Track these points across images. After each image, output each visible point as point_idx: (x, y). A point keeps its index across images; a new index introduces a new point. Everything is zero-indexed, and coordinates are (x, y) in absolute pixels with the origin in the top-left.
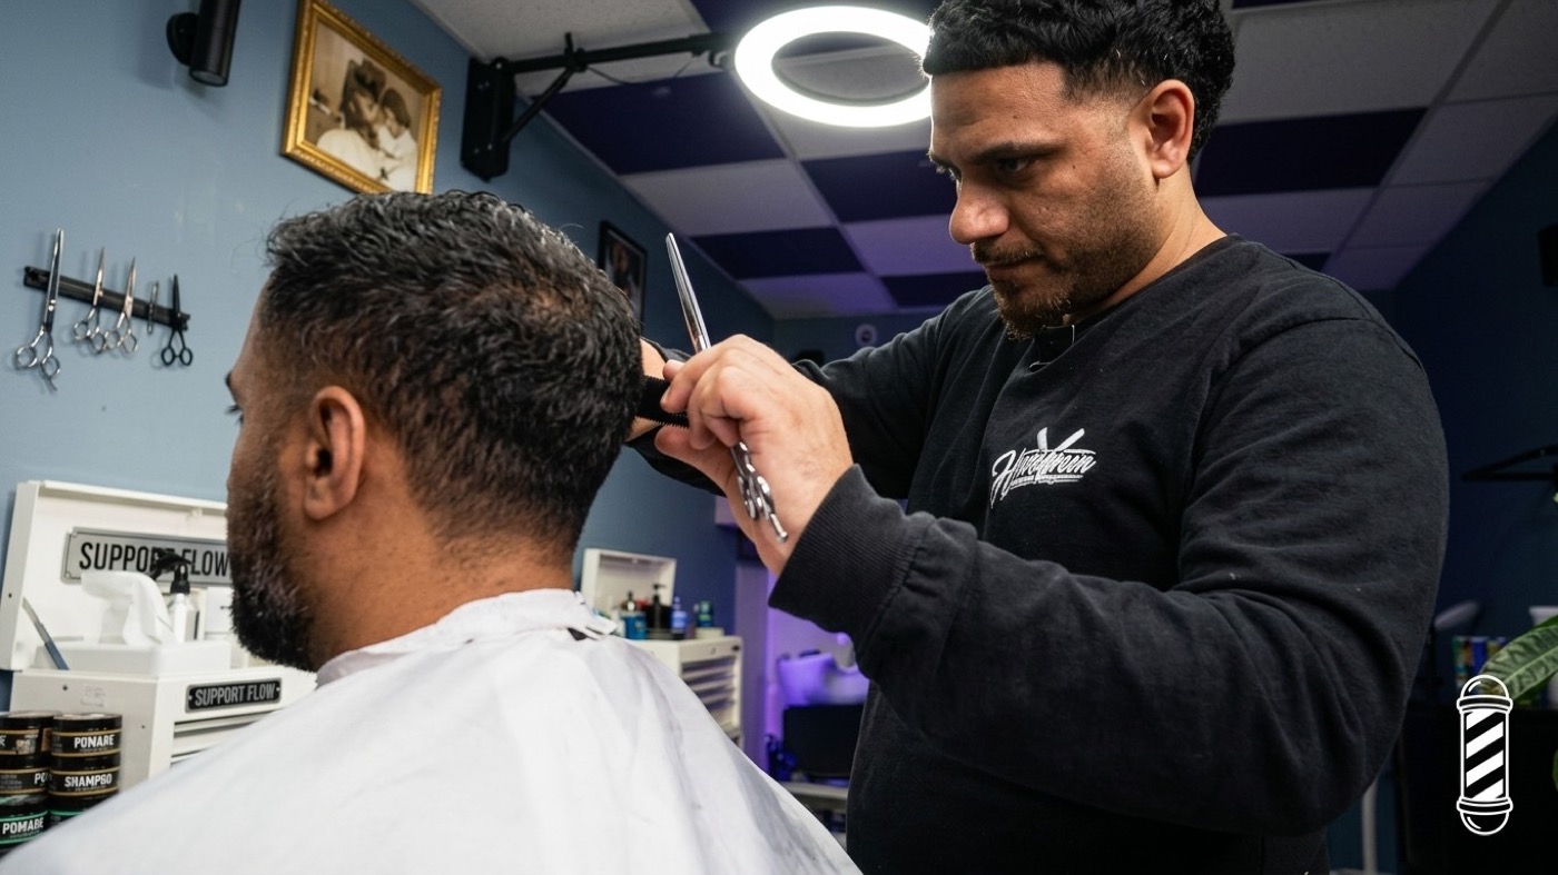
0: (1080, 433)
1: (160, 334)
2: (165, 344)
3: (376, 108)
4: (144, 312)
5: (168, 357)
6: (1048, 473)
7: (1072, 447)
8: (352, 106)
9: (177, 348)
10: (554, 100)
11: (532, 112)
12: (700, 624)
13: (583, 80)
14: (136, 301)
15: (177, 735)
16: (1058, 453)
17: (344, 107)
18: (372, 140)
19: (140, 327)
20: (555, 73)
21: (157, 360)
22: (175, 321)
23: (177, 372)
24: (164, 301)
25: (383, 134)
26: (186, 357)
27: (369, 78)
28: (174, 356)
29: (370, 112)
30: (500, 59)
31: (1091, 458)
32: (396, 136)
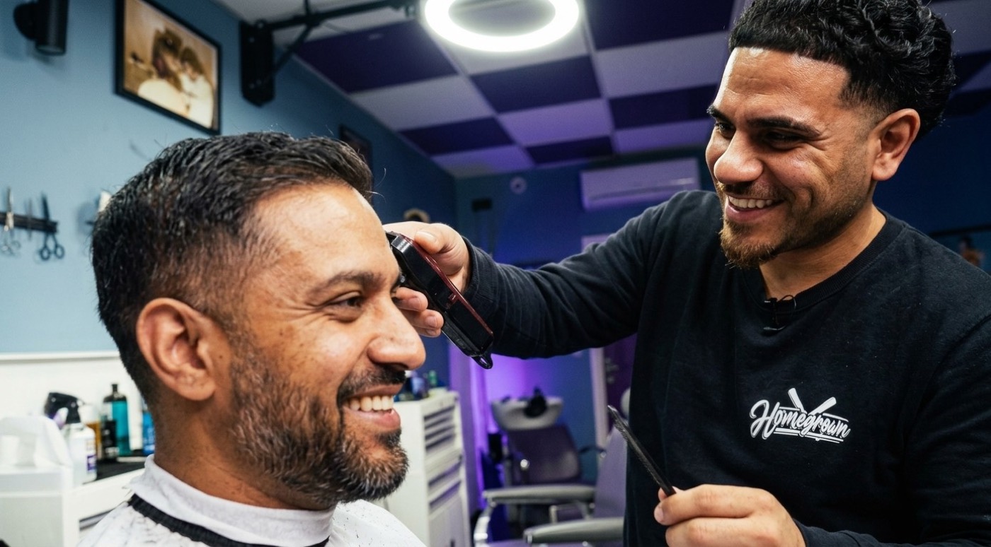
0: (831, 402)
1: (38, 237)
2: (41, 245)
3: (178, 62)
4: (24, 223)
5: (45, 254)
6: (811, 430)
7: (828, 411)
8: (160, 63)
9: (51, 245)
10: (301, 47)
11: (285, 57)
12: (432, 387)
13: (318, 32)
14: (16, 217)
15: (82, 529)
16: (817, 415)
17: (155, 63)
18: (177, 84)
19: (22, 235)
20: (300, 29)
21: (38, 258)
22: (48, 227)
23: (53, 264)
24: (38, 214)
25: (184, 79)
26: (59, 252)
27: (170, 41)
28: (49, 253)
29: (173, 64)
30: (262, 21)
31: (846, 426)
32: (193, 80)
